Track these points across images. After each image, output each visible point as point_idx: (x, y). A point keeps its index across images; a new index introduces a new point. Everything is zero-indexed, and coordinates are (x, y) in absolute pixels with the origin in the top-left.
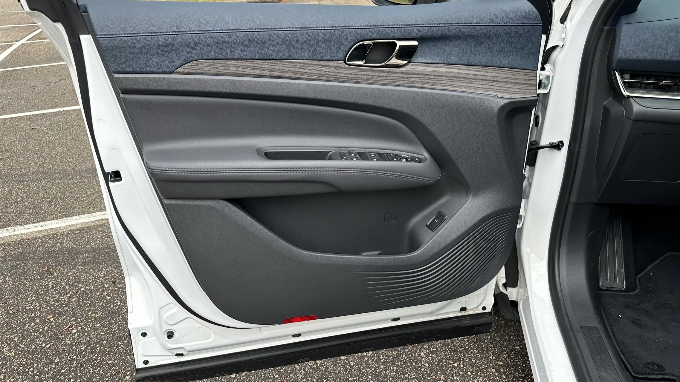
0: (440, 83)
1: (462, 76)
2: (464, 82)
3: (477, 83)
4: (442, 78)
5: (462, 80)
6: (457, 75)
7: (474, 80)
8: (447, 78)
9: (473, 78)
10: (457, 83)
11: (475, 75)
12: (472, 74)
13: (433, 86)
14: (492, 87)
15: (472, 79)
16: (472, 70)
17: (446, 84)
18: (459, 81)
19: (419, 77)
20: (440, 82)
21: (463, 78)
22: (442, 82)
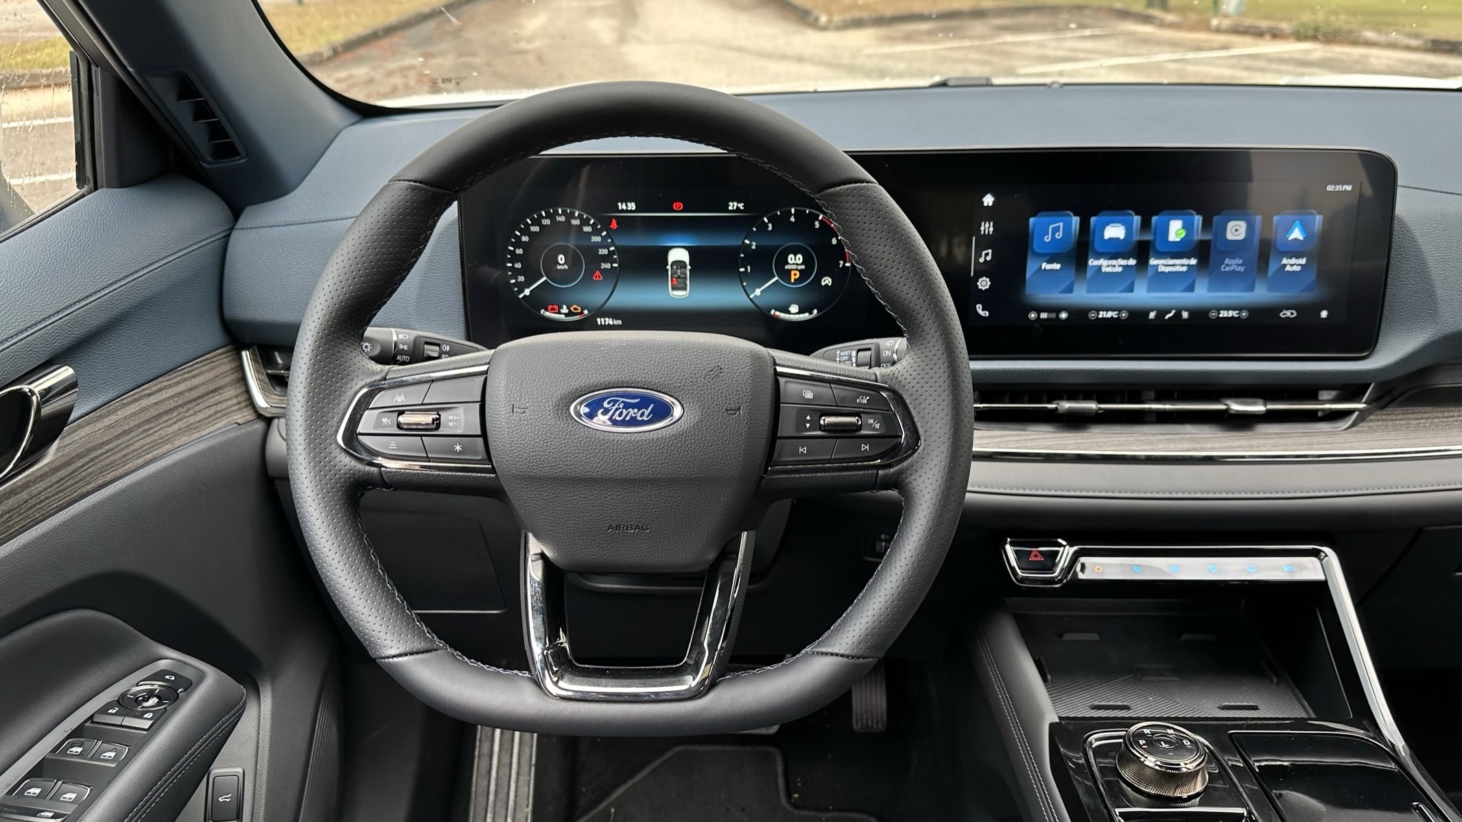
0: (134, 451)
1: (162, 411)
2: (170, 422)
3: (191, 412)
4: (133, 434)
5: (166, 421)
6: (154, 412)
7: (185, 409)
8: (140, 430)
9: (180, 403)
10: (161, 432)
11: (180, 394)
12: (174, 396)
13: (126, 467)
14: (219, 407)
15: (180, 406)
16: (170, 386)
17: (145, 445)
18: (163, 425)
19: (92, 460)
20: (132, 448)
21: (166, 413)
22: (137, 445)
